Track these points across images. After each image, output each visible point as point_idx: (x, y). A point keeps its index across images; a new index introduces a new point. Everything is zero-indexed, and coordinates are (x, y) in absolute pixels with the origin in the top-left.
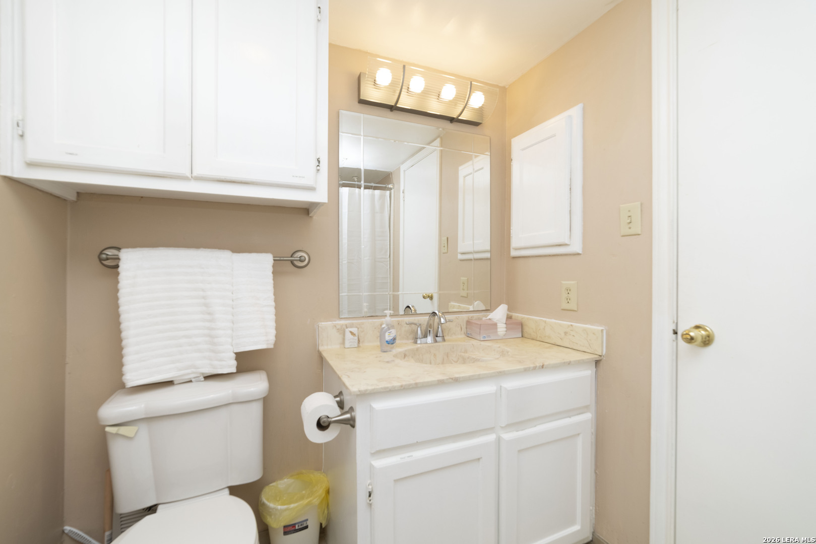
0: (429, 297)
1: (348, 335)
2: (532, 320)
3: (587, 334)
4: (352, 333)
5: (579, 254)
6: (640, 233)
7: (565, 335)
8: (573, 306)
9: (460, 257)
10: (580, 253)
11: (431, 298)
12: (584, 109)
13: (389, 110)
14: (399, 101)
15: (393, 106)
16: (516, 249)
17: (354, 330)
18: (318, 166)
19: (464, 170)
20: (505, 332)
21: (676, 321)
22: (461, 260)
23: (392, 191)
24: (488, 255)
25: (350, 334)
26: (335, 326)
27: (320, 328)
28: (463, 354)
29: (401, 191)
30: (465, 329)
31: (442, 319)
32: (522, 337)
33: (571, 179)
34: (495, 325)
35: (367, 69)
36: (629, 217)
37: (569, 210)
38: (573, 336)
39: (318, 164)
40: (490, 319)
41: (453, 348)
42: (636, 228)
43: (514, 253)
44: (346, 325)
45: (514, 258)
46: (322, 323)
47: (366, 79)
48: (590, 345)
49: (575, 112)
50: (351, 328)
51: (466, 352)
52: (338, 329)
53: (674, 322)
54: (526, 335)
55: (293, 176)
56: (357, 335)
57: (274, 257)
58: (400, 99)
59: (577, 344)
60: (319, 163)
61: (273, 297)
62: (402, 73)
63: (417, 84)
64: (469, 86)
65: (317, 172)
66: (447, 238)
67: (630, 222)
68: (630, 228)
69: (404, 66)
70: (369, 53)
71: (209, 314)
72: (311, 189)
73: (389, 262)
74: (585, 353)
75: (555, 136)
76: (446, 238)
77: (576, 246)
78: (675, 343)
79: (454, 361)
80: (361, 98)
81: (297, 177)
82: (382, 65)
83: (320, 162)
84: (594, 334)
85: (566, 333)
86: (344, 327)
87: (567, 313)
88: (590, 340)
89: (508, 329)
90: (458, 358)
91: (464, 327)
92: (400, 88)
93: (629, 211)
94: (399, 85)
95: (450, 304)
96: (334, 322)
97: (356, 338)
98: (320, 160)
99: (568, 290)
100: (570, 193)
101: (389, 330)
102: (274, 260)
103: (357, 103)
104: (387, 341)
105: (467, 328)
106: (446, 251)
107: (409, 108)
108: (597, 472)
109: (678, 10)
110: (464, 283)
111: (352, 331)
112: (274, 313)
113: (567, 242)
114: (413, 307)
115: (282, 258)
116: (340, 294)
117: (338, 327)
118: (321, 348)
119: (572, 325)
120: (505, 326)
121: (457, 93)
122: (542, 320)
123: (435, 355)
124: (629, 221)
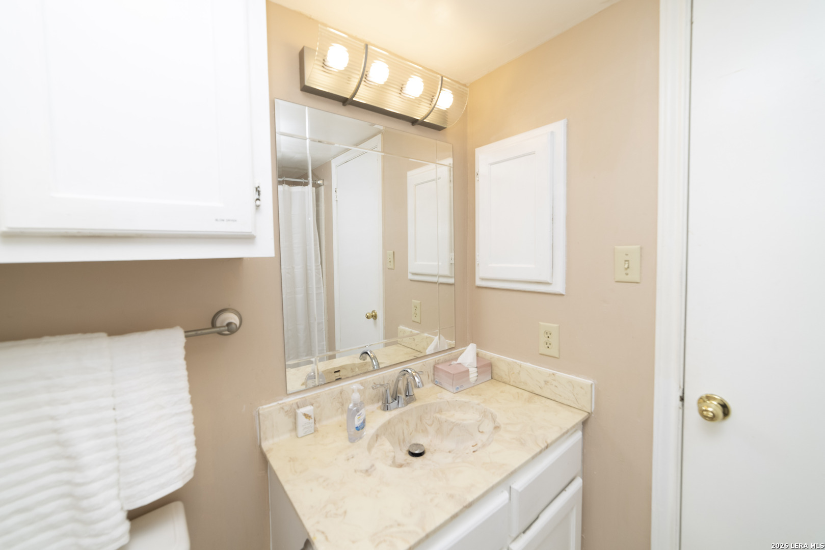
0: (372, 316)
1: (302, 420)
2: (503, 361)
3: (573, 387)
4: (307, 416)
5: (562, 295)
6: (639, 281)
7: (546, 384)
8: (553, 351)
9: (410, 277)
10: (564, 293)
11: (375, 317)
12: (568, 126)
13: (342, 103)
14: (357, 94)
15: (347, 99)
16: (483, 279)
17: (308, 409)
18: (258, 199)
19: (414, 176)
20: (476, 378)
21: (682, 387)
22: (411, 280)
23: (322, 188)
24: (452, 281)
25: (304, 417)
26: (283, 408)
27: (261, 416)
28: (438, 415)
29: (333, 190)
30: (433, 376)
31: (416, 378)
32: (492, 378)
33: (553, 207)
34: (468, 371)
35: (318, 44)
36: (626, 261)
37: (551, 243)
38: (556, 386)
39: (257, 197)
40: (460, 364)
41: (427, 409)
42: (634, 276)
43: (479, 283)
44: (297, 403)
45: (479, 287)
46: (264, 407)
47: (316, 58)
48: (576, 400)
49: (558, 128)
50: (304, 406)
51: (440, 411)
52: (286, 412)
53: (680, 387)
54: (496, 377)
55: (217, 220)
56: (313, 417)
57: (185, 332)
58: (359, 91)
59: (560, 396)
60: (259, 195)
61: (189, 396)
62: (364, 56)
63: (379, 73)
64: (440, 82)
65: (257, 209)
66: (394, 252)
67: (628, 268)
68: (627, 274)
69: (367, 46)
70: (313, 19)
71: (69, 457)
72: (247, 238)
73: (321, 270)
74: (570, 408)
75: (534, 154)
76: (392, 252)
77: (558, 287)
78: (681, 411)
79: (428, 425)
80: (307, 84)
81: (223, 220)
82: (336, 39)
83: (261, 193)
84: (582, 388)
85: (546, 382)
86: (295, 406)
87: (544, 358)
88: (577, 394)
89: (479, 373)
90: (433, 421)
91: (431, 374)
92: (361, 75)
93: (627, 255)
94: (360, 71)
95: (399, 328)
96: (280, 402)
97: (312, 421)
98: (261, 189)
99: (548, 334)
100: (553, 223)
101: (358, 412)
102: (186, 337)
103: (298, 90)
104: (357, 428)
105: (434, 374)
106: (392, 267)
107: (365, 102)
108: (584, 536)
109: (692, 23)
110: (416, 307)
111: (307, 413)
112: (192, 421)
113: (549, 281)
114: (371, 352)
115: (199, 332)
116: (287, 363)
117: (286, 408)
118: (265, 446)
119: (553, 374)
120: (476, 370)
121: (424, 89)
122: (516, 363)
123: (407, 422)
124: (626, 266)
